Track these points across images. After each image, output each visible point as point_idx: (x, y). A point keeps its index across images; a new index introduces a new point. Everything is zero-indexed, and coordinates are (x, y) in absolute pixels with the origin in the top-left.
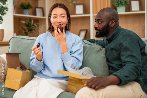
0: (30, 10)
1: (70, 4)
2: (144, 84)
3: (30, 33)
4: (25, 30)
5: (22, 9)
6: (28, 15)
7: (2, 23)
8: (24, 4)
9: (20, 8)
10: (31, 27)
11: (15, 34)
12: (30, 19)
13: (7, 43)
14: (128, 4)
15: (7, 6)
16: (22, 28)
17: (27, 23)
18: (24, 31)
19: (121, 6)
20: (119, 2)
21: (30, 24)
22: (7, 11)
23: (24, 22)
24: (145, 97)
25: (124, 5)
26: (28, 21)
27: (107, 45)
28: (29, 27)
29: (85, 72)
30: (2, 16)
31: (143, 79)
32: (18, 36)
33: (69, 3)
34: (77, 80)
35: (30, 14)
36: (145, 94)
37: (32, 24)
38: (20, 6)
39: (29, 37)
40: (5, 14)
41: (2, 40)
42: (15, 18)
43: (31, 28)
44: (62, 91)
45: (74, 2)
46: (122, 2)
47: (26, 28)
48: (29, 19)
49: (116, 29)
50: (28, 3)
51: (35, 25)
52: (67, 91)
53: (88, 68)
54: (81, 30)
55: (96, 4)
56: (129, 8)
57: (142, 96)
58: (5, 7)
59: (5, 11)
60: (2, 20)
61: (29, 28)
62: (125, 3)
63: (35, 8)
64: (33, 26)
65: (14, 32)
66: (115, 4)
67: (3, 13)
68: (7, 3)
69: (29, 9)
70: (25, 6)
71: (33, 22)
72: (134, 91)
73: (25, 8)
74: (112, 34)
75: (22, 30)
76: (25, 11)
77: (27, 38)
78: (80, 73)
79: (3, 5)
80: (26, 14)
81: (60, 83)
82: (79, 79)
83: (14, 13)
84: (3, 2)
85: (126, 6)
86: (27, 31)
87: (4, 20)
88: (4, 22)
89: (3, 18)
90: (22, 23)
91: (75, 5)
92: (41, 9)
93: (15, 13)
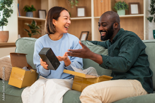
0: (34, 12)
1: (73, 7)
2: (145, 82)
3: (33, 35)
4: (29, 32)
5: (26, 12)
6: (31, 17)
7: (7, 25)
8: (28, 7)
9: (24, 10)
10: (35, 28)
11: (19, 35)
12: (34, 21)
13: (13, 44)
14: (128, 7)
15: (12, 9)
16: (26, 30)
17: (31, 25)
18: (27, 33)
19: (121, 9)
20: (119, 6)
21: (34, 26)
22: (12, 13)
23: (28, 24)
24: (145, 94)
25: (124, 9)
26: (32, 23)
27: (110, 46)
28: (33, 28)
29: (90, 71)
30: (7, 18)
31: (144, 78)
32: (24, 38)
33: (71, 6)
34: (82, 79)
35: (33, 17)
36: (145, 91)
37: (36, 26)
38: (24, 9)
39: (35, 39)
40: (10, 16)
41: (7, 42)
42: (19, 20)
43: (34, 30)
44: (68, 89)
45: (76, 5)
46: (122, 6)
47: (29, 30)
48: (32, 21)
49: (120, 31)
50: (32, 6)
51: (39, 27)
52: (72, 89)
53: (92, 68)
54: (83, 32)
55: (97, 7)
56: (128, 12)
57: (143, 93)
58: (10, 10)
59: (10, 13)
60: (7, 22)
61: (33, 30)
62: (125, 7)
63: (39, 10)
64: (36, 28)
65: (19, 34)
66: (116, 7)
67: (8, 15)
68: (11, 5)
69: (32, 12)
70: (29, 8)
71: (36, 24)
72: (135, 88)
73: (29, 11)
74: (116, 36)
75: (26, 31)
76: (29, 13)
77: (33, 40)
78: (85, 72)
79: (8, 8)
80: (29, 17)
81: (65, 82)
82: (84, 78)
83: (18, 15)
84: (8, 5)
85: (126, 9)
86: (31, 33)
87: (8, 22)
88: (9, 24)
89: (8, 20)
90: (26, 25)
91: (77, 8)
92: (44, 12)
93: (20, 16)
